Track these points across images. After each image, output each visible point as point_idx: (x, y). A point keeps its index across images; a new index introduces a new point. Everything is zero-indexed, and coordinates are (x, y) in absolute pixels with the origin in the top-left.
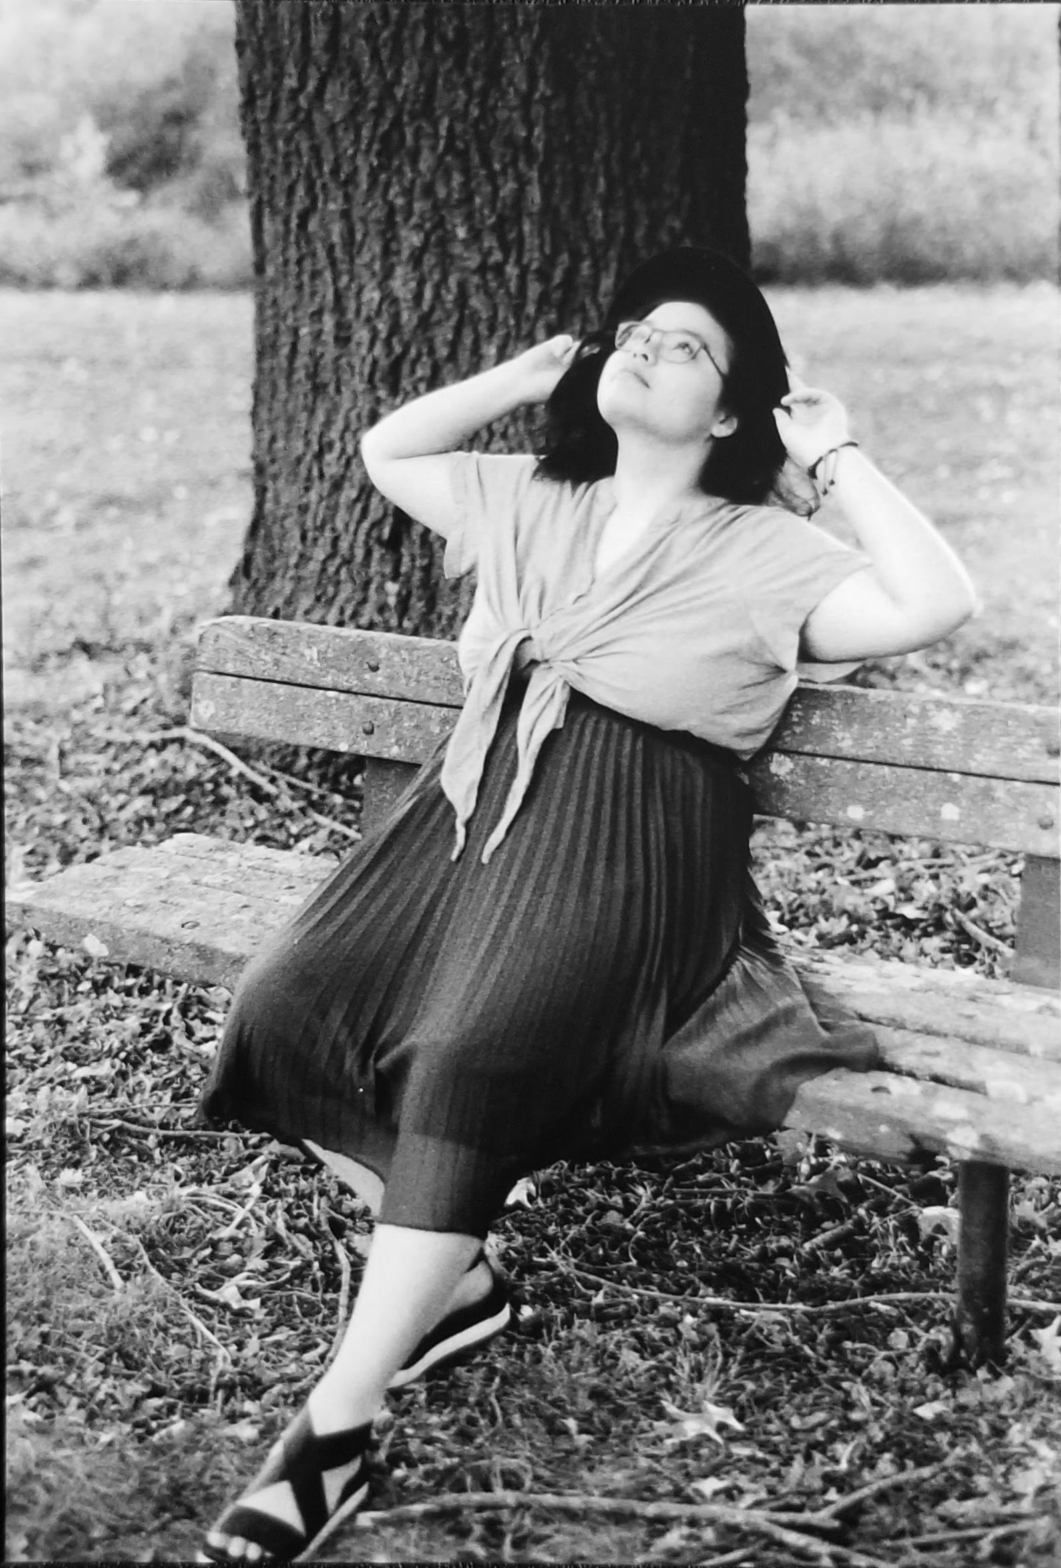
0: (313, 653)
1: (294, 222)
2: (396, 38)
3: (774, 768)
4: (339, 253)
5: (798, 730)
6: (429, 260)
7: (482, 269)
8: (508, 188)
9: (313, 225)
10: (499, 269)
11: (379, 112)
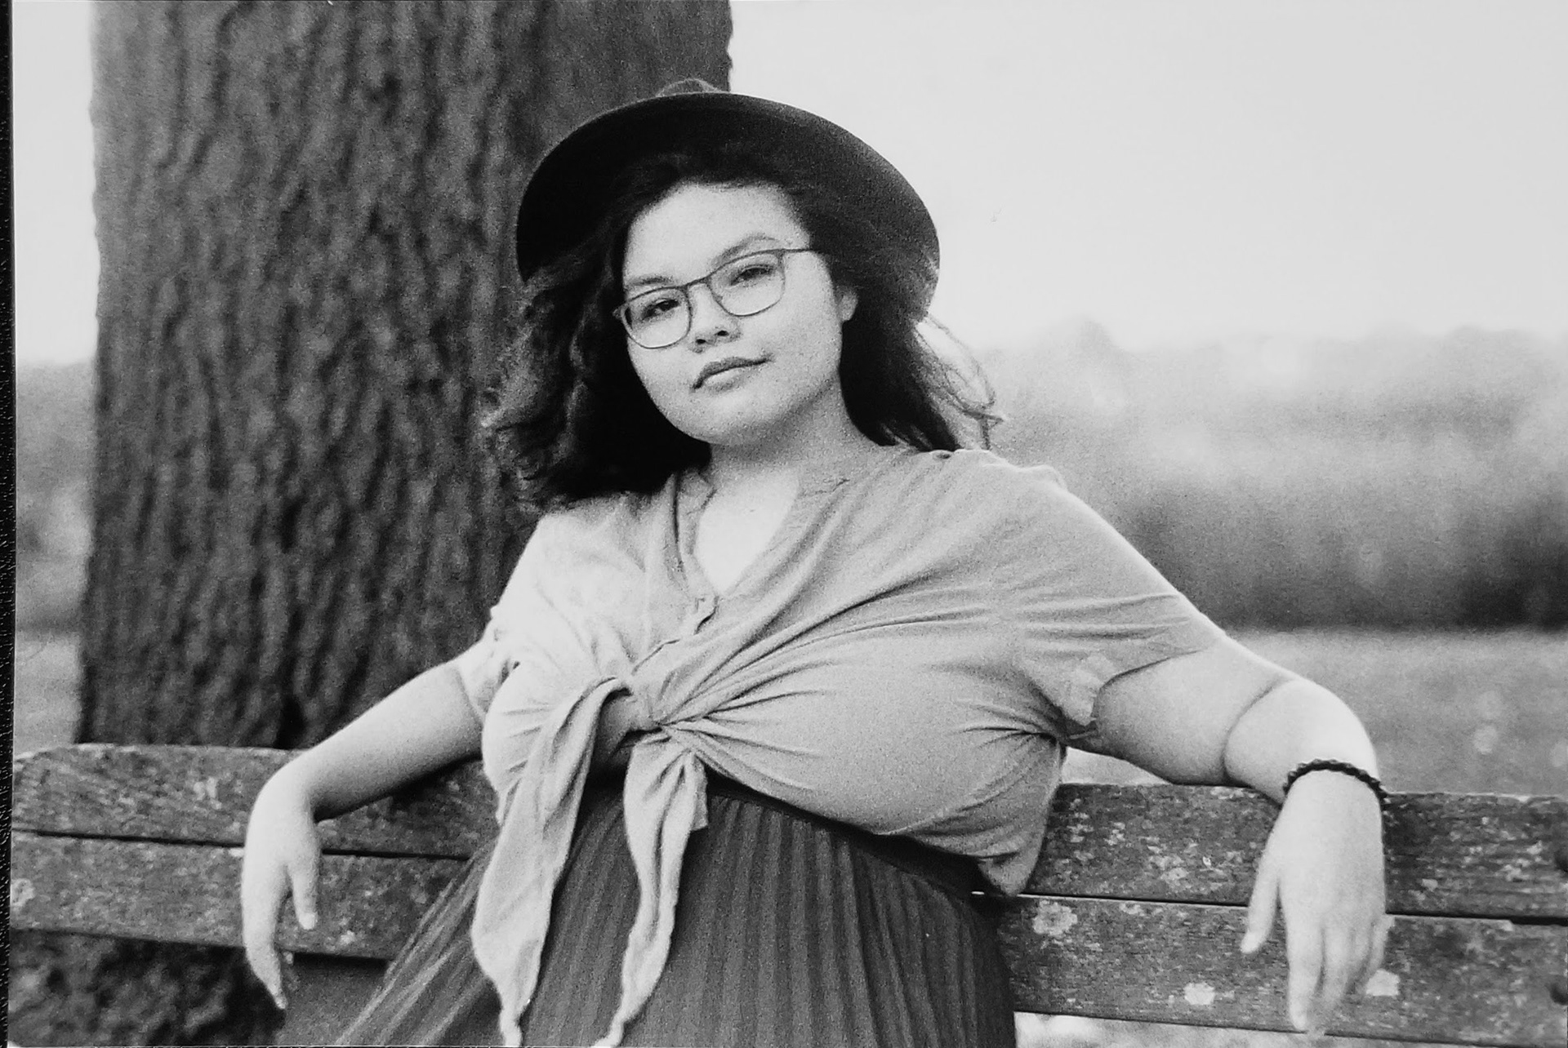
0: (211, 786)
1: (156, 334)
2: (305, 84)
3: (1039, 926)
4: (218, 371)
5: (1082, 857)
6: (343, 374)
7: (414, 386)
8: (449, 281)
9: (183, 333)
10: (436, 386)
11: (278, 183)
